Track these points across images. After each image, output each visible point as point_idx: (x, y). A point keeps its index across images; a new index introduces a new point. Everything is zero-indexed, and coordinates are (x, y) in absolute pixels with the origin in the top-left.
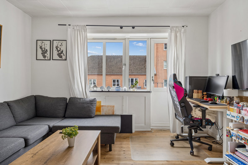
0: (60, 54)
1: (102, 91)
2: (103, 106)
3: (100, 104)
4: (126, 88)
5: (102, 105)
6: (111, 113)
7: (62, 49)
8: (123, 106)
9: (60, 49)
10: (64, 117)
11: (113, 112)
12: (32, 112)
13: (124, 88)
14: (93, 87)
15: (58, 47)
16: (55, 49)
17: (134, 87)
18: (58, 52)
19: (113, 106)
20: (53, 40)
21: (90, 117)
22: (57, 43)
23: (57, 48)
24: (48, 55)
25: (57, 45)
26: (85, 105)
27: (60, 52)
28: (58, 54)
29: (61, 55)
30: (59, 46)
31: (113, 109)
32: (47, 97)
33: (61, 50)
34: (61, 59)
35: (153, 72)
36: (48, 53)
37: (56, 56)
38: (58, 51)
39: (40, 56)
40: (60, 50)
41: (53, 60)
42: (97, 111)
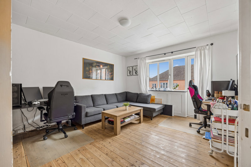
1: (156, 91)
2: (156, 99)
3: (155, 97)
6: (160, 103)
8: (167, 99)
10: (136, 102)
11: (161, 103)
12: (124, 99)
13: (169, 89)
14: (152, 88)
16: (134, 70)
19: (161, 99)
20: (133, 66)
21: (147, 103)
22: (135, 67)
23: (135, 69)
24: (131, 73)
26: (145, 97)
29: (136, 73)
31: (161, 101)
32: (131, 93)
34: (136, 75)
35: (190, 79)
36: (132, 72)
37: (134, 74)
38: (135, 71)
39: (129, 74)
42: (153, 101)
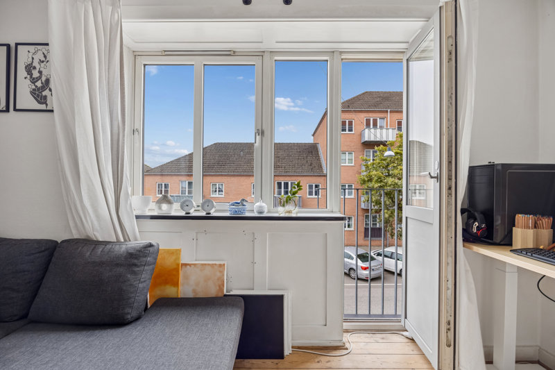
0: (39, 89)
1: (188, 217)
2: (186, 265)
3: (178, 258)
4: (264, 204)
5: (183, 261)
6: (213, 291)
7: (45, 72)
8: (253, 263)
9: (40, 72)
11: (222, 286)
13: (258, 204)
14: (158, 200)
15: (35, 68)
16: (22, 73)
17: (288, 200)
18: (34, 83)
19: (220, 265)
20: (17, 44)
22: (30, 55)
23: (29, 68)
25: (30, 59)
27: (39, 84)
28: (34, 90)
29: (44, 93)
30: (36, 64)
31: (219, 274)
33: (44, 79)
34: (43, 107)
37: (25, 98)
38: (34, 81)
40: (40, 78)
41: (15, 109)
42: (166, 282)
